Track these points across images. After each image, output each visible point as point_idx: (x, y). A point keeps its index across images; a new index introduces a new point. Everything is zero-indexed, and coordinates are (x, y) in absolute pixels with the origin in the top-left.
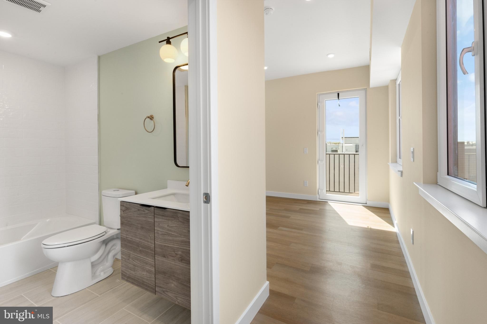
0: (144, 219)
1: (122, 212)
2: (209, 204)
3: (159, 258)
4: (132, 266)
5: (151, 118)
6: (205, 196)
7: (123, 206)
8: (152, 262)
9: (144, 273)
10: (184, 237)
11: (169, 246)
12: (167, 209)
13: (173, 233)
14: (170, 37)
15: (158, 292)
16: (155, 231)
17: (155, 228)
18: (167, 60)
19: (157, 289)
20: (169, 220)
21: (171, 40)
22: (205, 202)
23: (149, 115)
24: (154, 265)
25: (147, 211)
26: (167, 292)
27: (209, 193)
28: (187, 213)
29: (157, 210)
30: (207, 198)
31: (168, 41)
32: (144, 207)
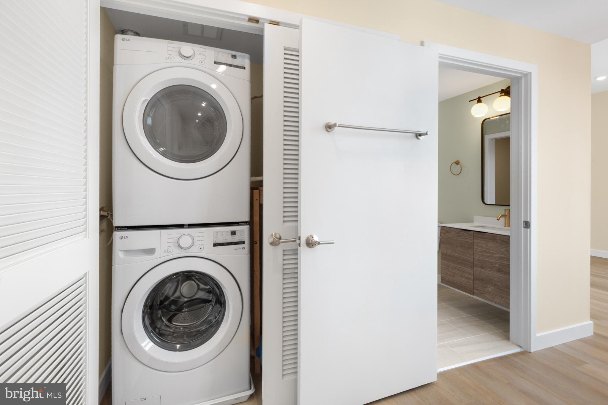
0: (463, 240)
1: (443, 235)
2: (528, 229)
3: (477, 270)
4: (451, 273)
5: (457, 163)
6: (525, 223)
7: (444, 230)
8: (471, 272)
9: (462, 279)
10: (501, 255)
11: (487, 261)
12: (486, 234)
13: (491, 251)
14: (481, 97)
15: (476, 294)
16: (474, 249)
17: (474, 247)
18: (476, 116)
19: (474, 291)
20: (487, 241)
21: (481, 99)
22: (525, 227)
23: (455, 161)
24: (472, 274)
25: (466, 234)
26: (485, 294)
27: (529, 221)
28: (508, 237)
29: (475, 234)
30: (527, 225)
31: (479, 100)
32: (464, 231)
